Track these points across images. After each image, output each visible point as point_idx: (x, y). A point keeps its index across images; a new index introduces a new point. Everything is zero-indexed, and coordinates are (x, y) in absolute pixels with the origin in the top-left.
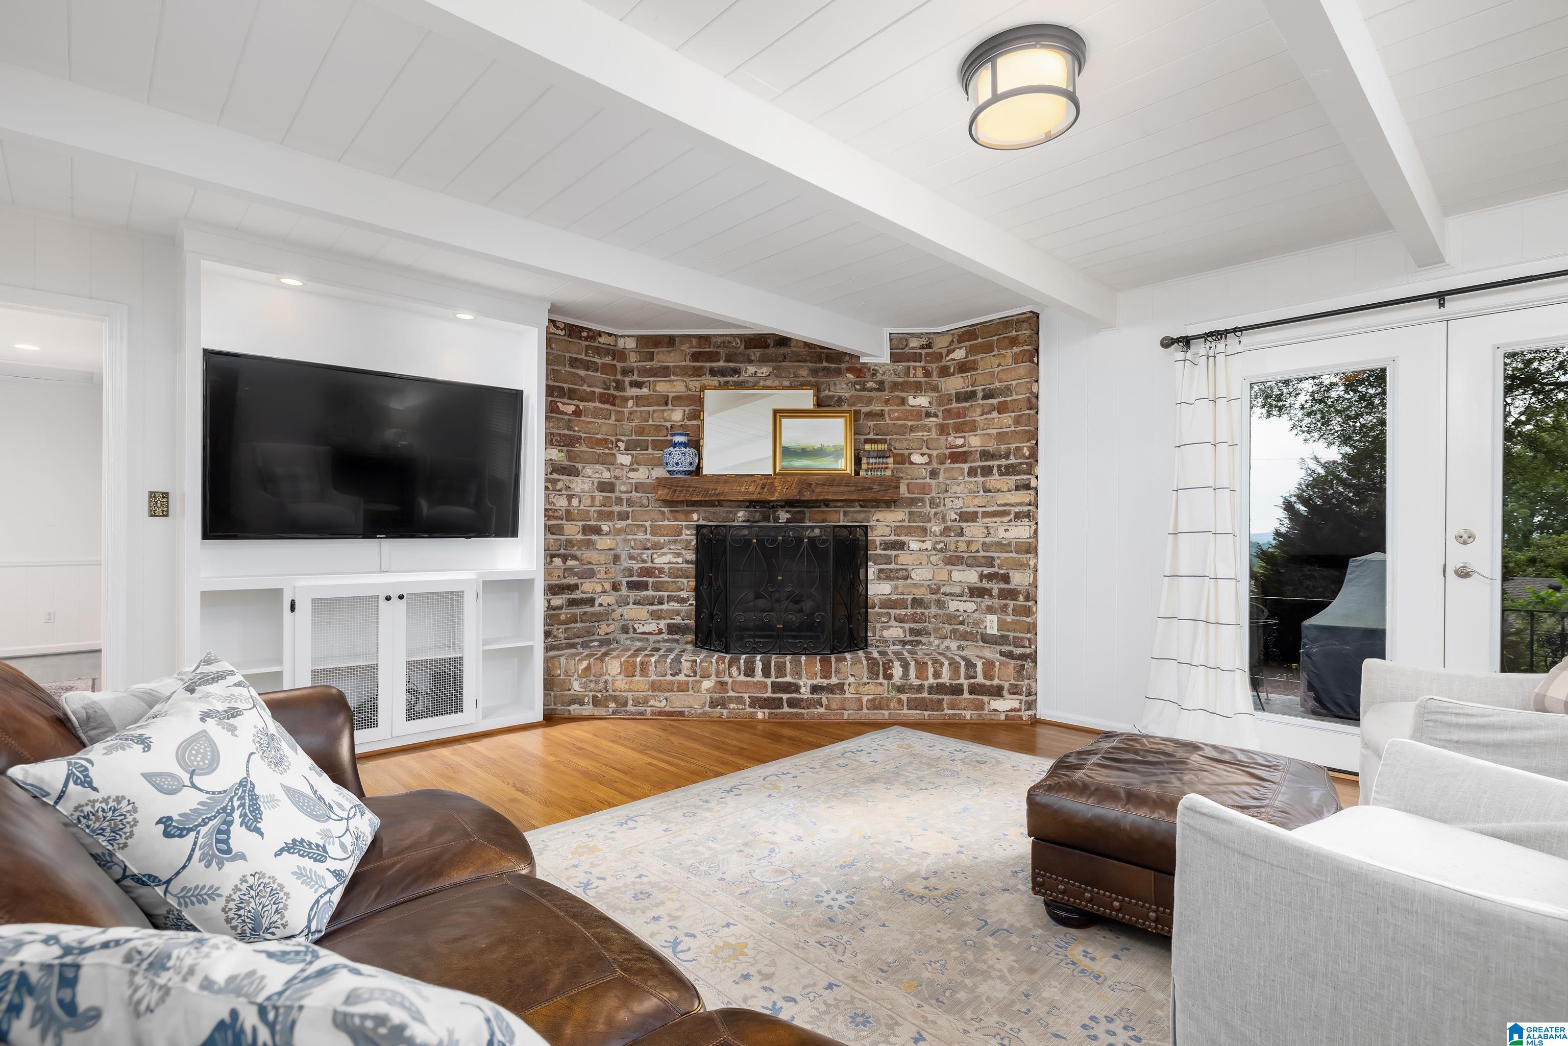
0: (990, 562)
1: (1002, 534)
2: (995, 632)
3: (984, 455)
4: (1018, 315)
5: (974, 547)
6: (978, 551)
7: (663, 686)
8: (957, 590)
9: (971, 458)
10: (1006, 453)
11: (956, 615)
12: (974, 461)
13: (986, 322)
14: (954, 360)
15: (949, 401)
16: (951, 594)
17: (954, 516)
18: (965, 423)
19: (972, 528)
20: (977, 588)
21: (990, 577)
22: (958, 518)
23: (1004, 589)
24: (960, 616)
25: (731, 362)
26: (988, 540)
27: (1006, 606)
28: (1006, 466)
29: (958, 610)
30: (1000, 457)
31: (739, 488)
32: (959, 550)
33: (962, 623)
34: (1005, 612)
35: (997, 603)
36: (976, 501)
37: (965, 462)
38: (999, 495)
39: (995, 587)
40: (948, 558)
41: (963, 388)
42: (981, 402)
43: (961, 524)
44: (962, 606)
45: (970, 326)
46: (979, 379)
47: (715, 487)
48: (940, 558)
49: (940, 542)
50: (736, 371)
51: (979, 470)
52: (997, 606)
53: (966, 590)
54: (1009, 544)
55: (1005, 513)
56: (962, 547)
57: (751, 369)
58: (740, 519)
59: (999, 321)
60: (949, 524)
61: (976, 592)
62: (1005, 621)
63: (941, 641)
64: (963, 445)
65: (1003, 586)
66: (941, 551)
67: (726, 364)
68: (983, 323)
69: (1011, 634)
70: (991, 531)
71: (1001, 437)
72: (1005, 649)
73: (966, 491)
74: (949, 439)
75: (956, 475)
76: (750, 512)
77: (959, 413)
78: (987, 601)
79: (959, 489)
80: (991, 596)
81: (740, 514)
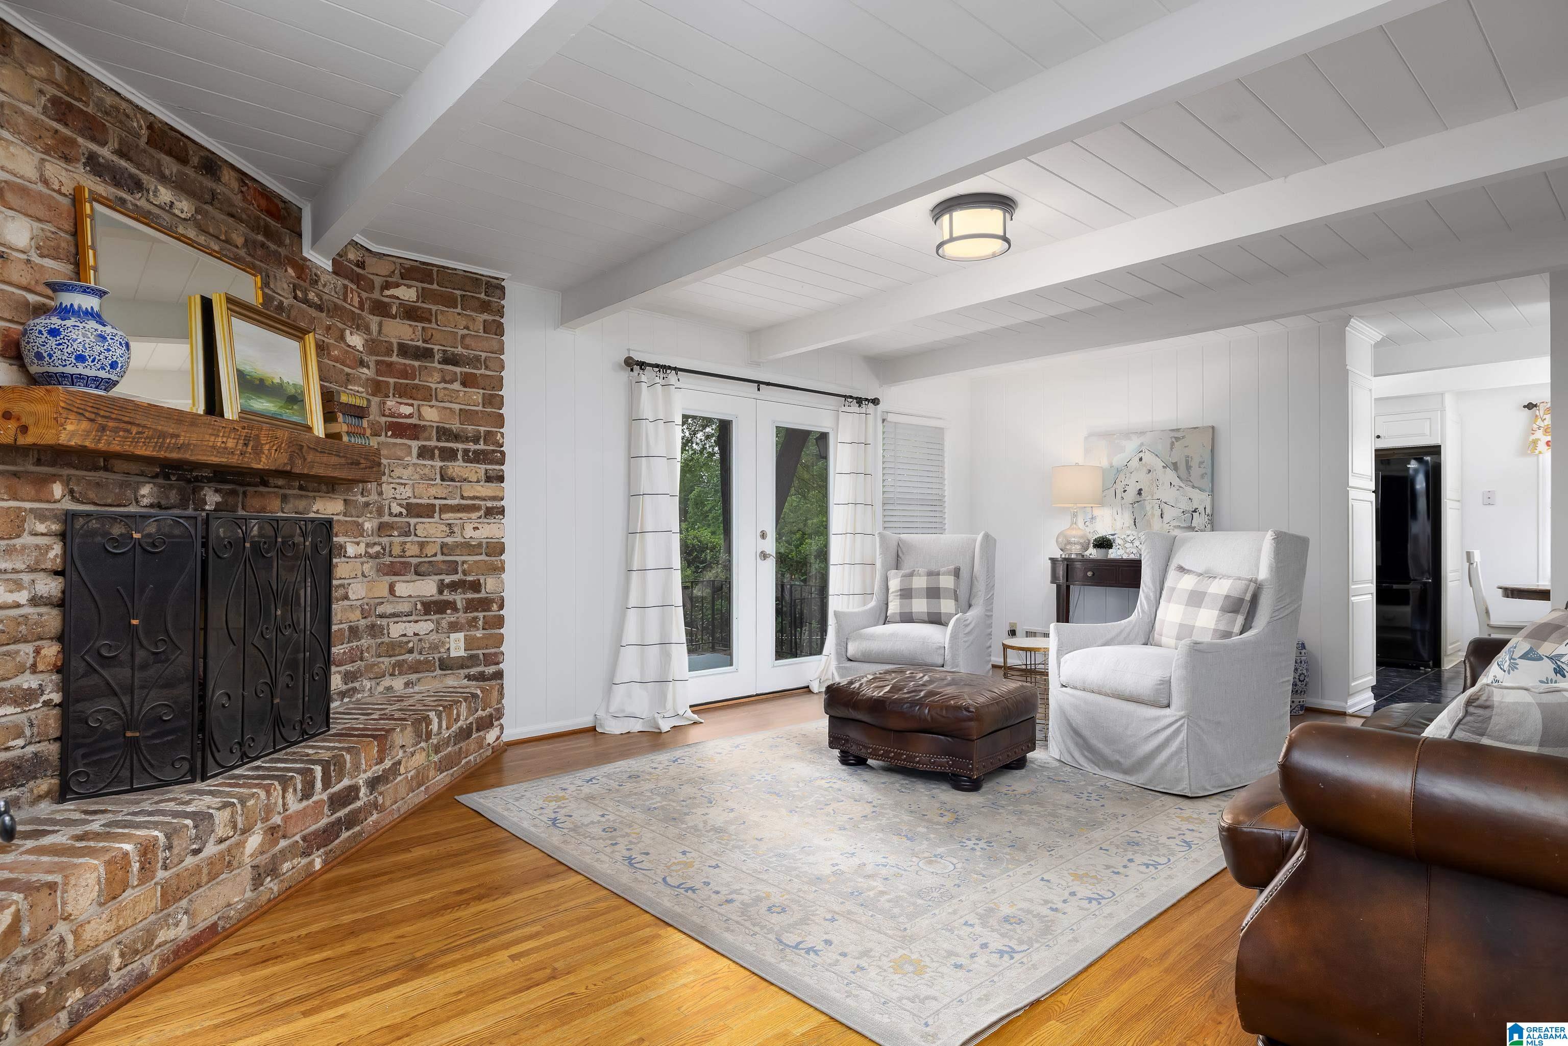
0: (453, 568)
1: (469, 532)
2: (462, 653)
3: (444, 434)
4: (490, 277)
5: (430, 550)
6: (435, 555)
7: (182, 885)
8: (405, 607)
9: (426, 434)
10: (474, 436)
11: (401, 642)
12: (429, 439)
13: (448, 268)
14: (398, 298)
15: (389, 352)
16: (394, 615)
17: (396, 509)
18: (416, 387)
19: (427, 526)
20: (435, 603)
21: (453, 586)
22: (404, 511)
23: (473, 599)
24: (409, 641)
25: (129, 159)
26: (449, 540)
27: (475, 619)
28: (475, 452)
29: (405, 635)
30: (467, 440)
31: (212, 438)
32: (407, 554)
33: (411, 651)
34: (475, 626)
35: (462, 617)
36: (433, 491)
37: (416, 438)
38: (466, 486)
39: (459, 598)
40: (389, 566)
41: (412, 340)
42: (436, 365)
43: (407, 520)
44: (411, 628)
45: (424, 263)
46: (437, 336)
47: (176, 432)
48: (371, 567)
49: (375, 544)
50: (137, 186)
51: (437, 452)
52: (463, 621)
53: (419, 606)
54: (480, 545)
55: (474, 508)
56: (413, 550)
57: (165, 195)
58: (145, 501)
59: (462, 273)
60: (386, 518)
61: (432, 608)
62: (474, 638)
63: (373, 683)
64: (410, 416)
65: (470, 595)
66: (377, 556)
67: (115, 158)
68: (443, 267)
69: (480, 652)
70: (456, 529)
71: (466, 415)
72: (473, 671)
73: (417, 476)
74: (389, 403)
75: (399, 453)
76: (160, 486)
77: (407, 372)
78: (449, 617)
79: (406, 473)
80: (455, 609)
81: (145, 490)
